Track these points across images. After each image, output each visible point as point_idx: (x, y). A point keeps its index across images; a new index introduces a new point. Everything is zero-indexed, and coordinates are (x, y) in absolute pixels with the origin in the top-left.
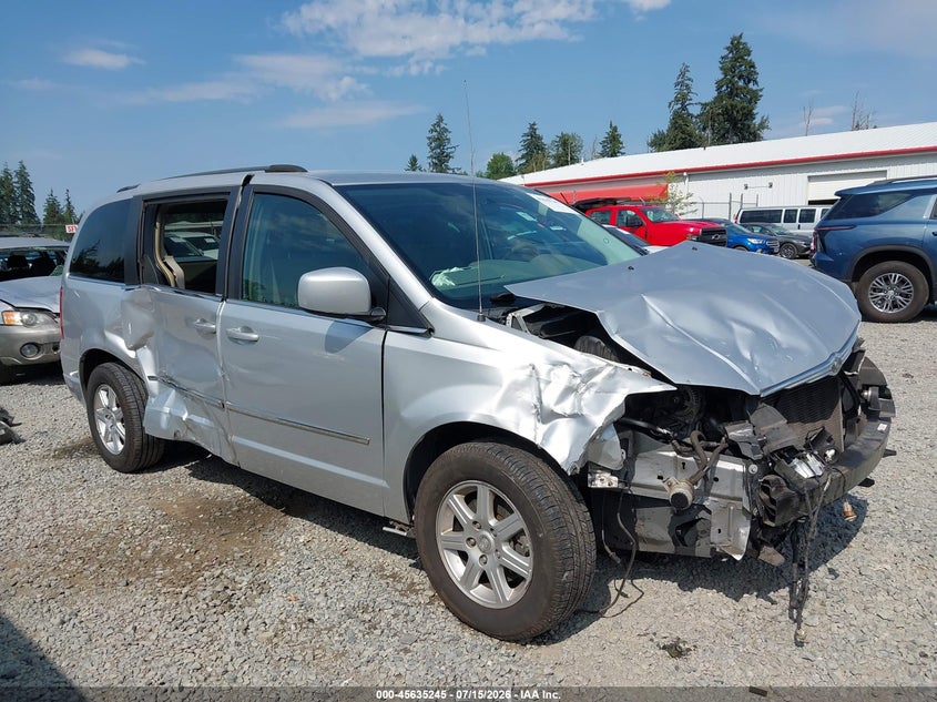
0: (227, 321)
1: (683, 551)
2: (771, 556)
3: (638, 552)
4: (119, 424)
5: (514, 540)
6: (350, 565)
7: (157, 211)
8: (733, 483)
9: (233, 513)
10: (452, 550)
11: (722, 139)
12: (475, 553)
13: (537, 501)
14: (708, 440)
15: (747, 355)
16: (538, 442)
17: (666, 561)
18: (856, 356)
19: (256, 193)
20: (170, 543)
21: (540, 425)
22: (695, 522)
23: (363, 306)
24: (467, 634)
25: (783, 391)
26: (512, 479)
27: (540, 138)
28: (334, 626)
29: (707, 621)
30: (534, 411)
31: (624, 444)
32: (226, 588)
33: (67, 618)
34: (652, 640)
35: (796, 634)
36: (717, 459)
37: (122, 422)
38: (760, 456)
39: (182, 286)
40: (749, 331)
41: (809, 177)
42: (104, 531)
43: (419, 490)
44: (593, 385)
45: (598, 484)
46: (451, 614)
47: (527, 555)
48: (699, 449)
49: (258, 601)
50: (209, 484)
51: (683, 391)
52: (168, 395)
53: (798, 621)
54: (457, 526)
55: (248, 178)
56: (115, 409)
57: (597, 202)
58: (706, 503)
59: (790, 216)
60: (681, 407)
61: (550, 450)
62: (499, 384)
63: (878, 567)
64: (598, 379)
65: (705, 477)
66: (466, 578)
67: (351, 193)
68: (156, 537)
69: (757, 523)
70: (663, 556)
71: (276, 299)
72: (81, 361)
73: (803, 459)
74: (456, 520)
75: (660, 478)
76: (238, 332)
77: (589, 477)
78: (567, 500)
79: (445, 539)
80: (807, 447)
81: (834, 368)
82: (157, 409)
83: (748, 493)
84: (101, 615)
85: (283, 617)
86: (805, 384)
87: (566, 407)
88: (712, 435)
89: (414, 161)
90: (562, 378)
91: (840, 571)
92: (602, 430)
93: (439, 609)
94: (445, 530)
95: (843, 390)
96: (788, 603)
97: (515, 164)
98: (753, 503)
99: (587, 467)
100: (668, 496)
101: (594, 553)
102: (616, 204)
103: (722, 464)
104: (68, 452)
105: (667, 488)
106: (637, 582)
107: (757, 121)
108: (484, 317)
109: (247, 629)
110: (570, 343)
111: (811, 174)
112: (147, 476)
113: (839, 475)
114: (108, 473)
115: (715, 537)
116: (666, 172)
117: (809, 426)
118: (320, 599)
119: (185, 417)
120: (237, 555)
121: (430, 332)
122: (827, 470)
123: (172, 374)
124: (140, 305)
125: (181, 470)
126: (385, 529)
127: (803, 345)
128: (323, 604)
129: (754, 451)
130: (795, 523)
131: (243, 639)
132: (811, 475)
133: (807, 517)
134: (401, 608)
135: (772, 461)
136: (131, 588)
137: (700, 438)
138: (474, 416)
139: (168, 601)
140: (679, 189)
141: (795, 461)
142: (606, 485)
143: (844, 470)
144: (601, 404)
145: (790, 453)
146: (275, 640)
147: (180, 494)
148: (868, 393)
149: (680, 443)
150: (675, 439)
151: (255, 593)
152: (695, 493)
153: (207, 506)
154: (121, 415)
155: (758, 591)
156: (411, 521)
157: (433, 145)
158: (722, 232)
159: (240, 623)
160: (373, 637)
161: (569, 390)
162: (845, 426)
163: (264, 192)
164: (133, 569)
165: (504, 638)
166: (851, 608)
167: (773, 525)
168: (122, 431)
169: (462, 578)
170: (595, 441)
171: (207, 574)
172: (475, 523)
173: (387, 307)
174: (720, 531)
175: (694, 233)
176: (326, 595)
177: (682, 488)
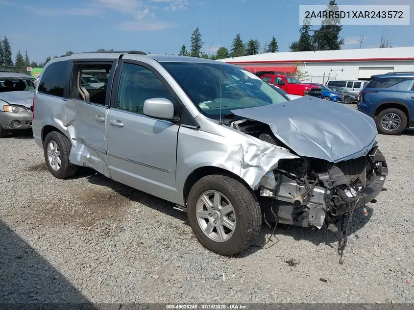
0: (110, 117)
1: (297, 224)
2: (333, 228)
3: (278, 223)
4: (58, 158)
5: (228, 215)
6: (158, 222)
7: (79, 67)
8: (320, 197)
9: (107, 198)
10: (202, 218)
11: (322, 48)
12: (212, 220)
13: (239, 200)
14: (311, 179)
15: (329, 145)
16: (241, 176)
17: (289, 228)
18: (374, 148)
19: (124, 63)
20: (81, 209)
21: (242, 169)
22: (302, 213)
23: (170, 115)
24: (207, 252)
25: (343, 161)
26: (229, 190)
27: (241, 41)
28: (152, 246)
29: (304, 253)
30: (240, 163)
31: (276, 179)
32: (107, 228)
33: (41, 236)
34: (282, 259)
35: (340, 259)
36: (314, 187)
37: (60, 157)
38: (331, 187)
39: (88, 100)
40: (331, 136)
41: (360, 68)
42: (53, 202)
43: (190, 193)
44: (266, 154)
45: (264, 195)
46: (200, 244)
47: (234, 221)
48: (307, 183)
49: (120, 234)
50: (96, 185)
51: (303, 159)
52: (81, 147)
53: (341, 255)
54: (205, 208)
55: (121, 56)
56: (57, 151)
57: (266, 73)
58: (308, 205)
59: (350, 85)
60: (301, 165)
61: (246, 179)
62: (227, 152)
63: (375, 235)
64: (268, 152)
65: (309, 195)
66: (207, 230)
67: (166, 66)
68: (75, 206)
69: (328, 214)
70: (288, 225)
71: (131, 109)
72: (42, 130)
73: (349, 189)
74: (204, 206)
75: (290, 194)
76: (115, 122)
77: (261, 192)
78: (251, 200)
79: (199, 213)
80: (351, 185)
81: (365, 153)
82: (76, 152)
83: (325, 202)
84: (55, 236)
85: (130, 241)
86: (352, 159)
87: (254, 163)
88: (312, 178)
89: (184, 48)
90: (253, 150)
91: (360, 236)
92: (268, 173)
93: (195, 241)
94: (199, 210)
95: (367, 163)
96: (337, 247)
97: (229, 53)
98: (327, 206)
99: (261, 187)
100: (293, 201)
101: (261, 222)
102: (274, 74)
103: (315, 190)
104: (35, 168)
105: (292, 197)
106: (277, 236)
107: (339, 40)
108: (221, 123)
109: (115, 245)
110: (257, 136)
111: (360, 66)
112: (70, 181)
113: (363, 197)
114: (53, 179)
115: (310, 219)
116: (297, 61)
117: (353, 176)
118: (146, 235)
119: (88, 157)
120: (110, 216)
121: (199, 128)
122: (358, 194)
123: (83, 138)
124: (70, 107)
125: (84, 179)
126: (174, 208)
127: (352, 143)
128: (146, 237)
129: (330, 185)
130: (343, 216)
131: (114, 249)
132: (352, 196)
133: (349, 213)
134: (180, 240)
135: (336, 190)
136: (67, 226)
137: (307, 179)
138: (215, 164)
139: (82, 232)
140: (302, 69)
141: (346, 190)
142: (268, 195)
143: (365, 195)
144: (268, 162)
145: (344, 187)
146: (128, 250)
147: (84, 189)
148: (377, 164)
149: (299, 180)
150: (297, 178)
151: (118, 231)
152: (304, 201)
153: (97, 194)
154: (59, 154)
155: (326, 242)
156: (186, 205)
157: (193, 41)
158: (320, 90)
159: (113, 243)
160: (168, 251)
161: (256, 156)
162: (367, 177)
163: (128, 62)
164: (67, 218)
165: (221, 254)
166: (363, 251)
167: (335, 215)
168: (60, 161)
169: (206, 229)
170: (265, 177)
171: (98, 223)
172: (213, 207)
173: (180, 116)
174: (312, 217)
175: (307, 90)
176: (148, 234)
177: (299, 198)
